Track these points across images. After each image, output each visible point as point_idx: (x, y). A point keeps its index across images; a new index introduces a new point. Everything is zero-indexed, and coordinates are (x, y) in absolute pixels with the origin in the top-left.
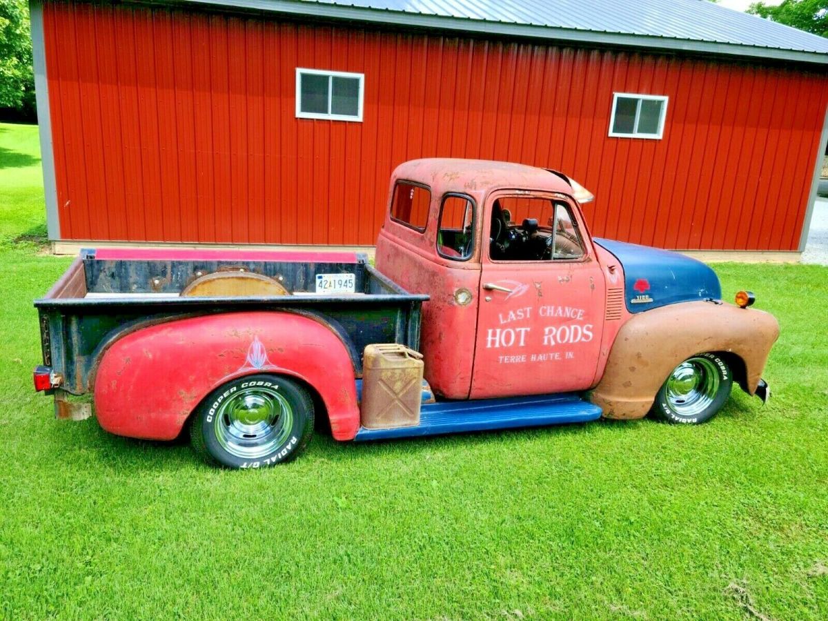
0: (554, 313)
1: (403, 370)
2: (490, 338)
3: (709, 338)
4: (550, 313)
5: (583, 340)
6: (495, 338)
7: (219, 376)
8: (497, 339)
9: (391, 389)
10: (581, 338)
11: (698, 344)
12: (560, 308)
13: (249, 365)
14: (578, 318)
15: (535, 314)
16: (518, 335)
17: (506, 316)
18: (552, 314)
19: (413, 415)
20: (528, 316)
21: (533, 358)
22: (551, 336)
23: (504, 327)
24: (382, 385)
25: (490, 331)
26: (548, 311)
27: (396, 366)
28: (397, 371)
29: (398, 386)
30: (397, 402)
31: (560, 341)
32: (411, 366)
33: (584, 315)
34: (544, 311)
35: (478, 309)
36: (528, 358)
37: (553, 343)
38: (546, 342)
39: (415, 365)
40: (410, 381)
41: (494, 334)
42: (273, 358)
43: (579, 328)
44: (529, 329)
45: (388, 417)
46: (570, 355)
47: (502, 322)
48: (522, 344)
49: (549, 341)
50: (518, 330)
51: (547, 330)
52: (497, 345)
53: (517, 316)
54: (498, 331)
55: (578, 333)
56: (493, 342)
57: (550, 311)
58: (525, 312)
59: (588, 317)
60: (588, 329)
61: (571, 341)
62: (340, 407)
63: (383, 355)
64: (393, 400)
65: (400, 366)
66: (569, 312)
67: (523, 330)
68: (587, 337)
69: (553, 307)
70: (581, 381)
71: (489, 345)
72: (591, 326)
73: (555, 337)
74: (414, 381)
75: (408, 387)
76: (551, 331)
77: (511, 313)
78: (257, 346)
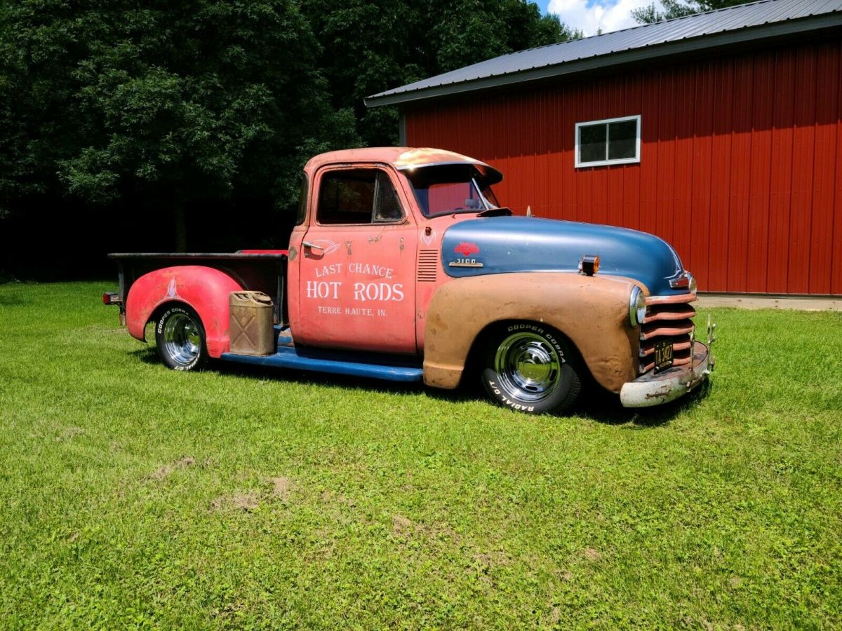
0: (363, 270)
1: (246, 307)
2: (309, 289)
3: (511, 303)
4: (359, 270)
5: (394, 298)
6: (314, 290)
7: (157, 301)
8: (315, 289)
9: (239, 323)
10: (392, 296)
11: (498, 309)
12: (367, 266)
13: (169, 295)
14: (387, 276)
15: (345, 270)
16: (332, 287)
17: (320, 272)
18: (360, 272)
19: (254, 347)
20: (339, 272)
21: (347, 311)
22: (361, 292)
23: (320, 280)
24: (234, 318)
25: (309, 283)
26: (357, 268)
27: (241, 305)
28: (243, 309)
29: (244, 321)
30: (244, 334)
31: (370, 298)
32: (251, 306)
33: (393, 274)
34: (353, 268)
35: (300, 263)
36: (343, 310)
37: (363, 299)
38: (356, 298)
39: (254, 306)
40: (251, 318)
41: (312, 286)
42: (179, 292)
43: (388, 287)
44: (340, 284)
45: (239, 346)
46: (382, 313)
47: (318, 276)
48: (336, 297)
49: (359, 296)
50: (331, 283)
51: (356, 285)
52: (315, 296)
53: (329, 271)
54: (315, 283)
55: (388, 291)
56: (312, 293)
57: (358, 268)
58: (336, 268)
59: (397, 276)
60: (398, 288)
61: (381, 298)
62: (213, 332)
63: (235, 296)
64: (241, 332)
65: (244, 305)
66: (377, 270)
67: (336, 284)
68: (398, 296)
69: (361, 265)
70: (401, 343)
71: (309, 296)
72: (401, 286)
73: (364, 293)
74: (254, 318)
75: (250, 324)
76: (360, 287)
77: (325, 267)
78: (173, 282)
